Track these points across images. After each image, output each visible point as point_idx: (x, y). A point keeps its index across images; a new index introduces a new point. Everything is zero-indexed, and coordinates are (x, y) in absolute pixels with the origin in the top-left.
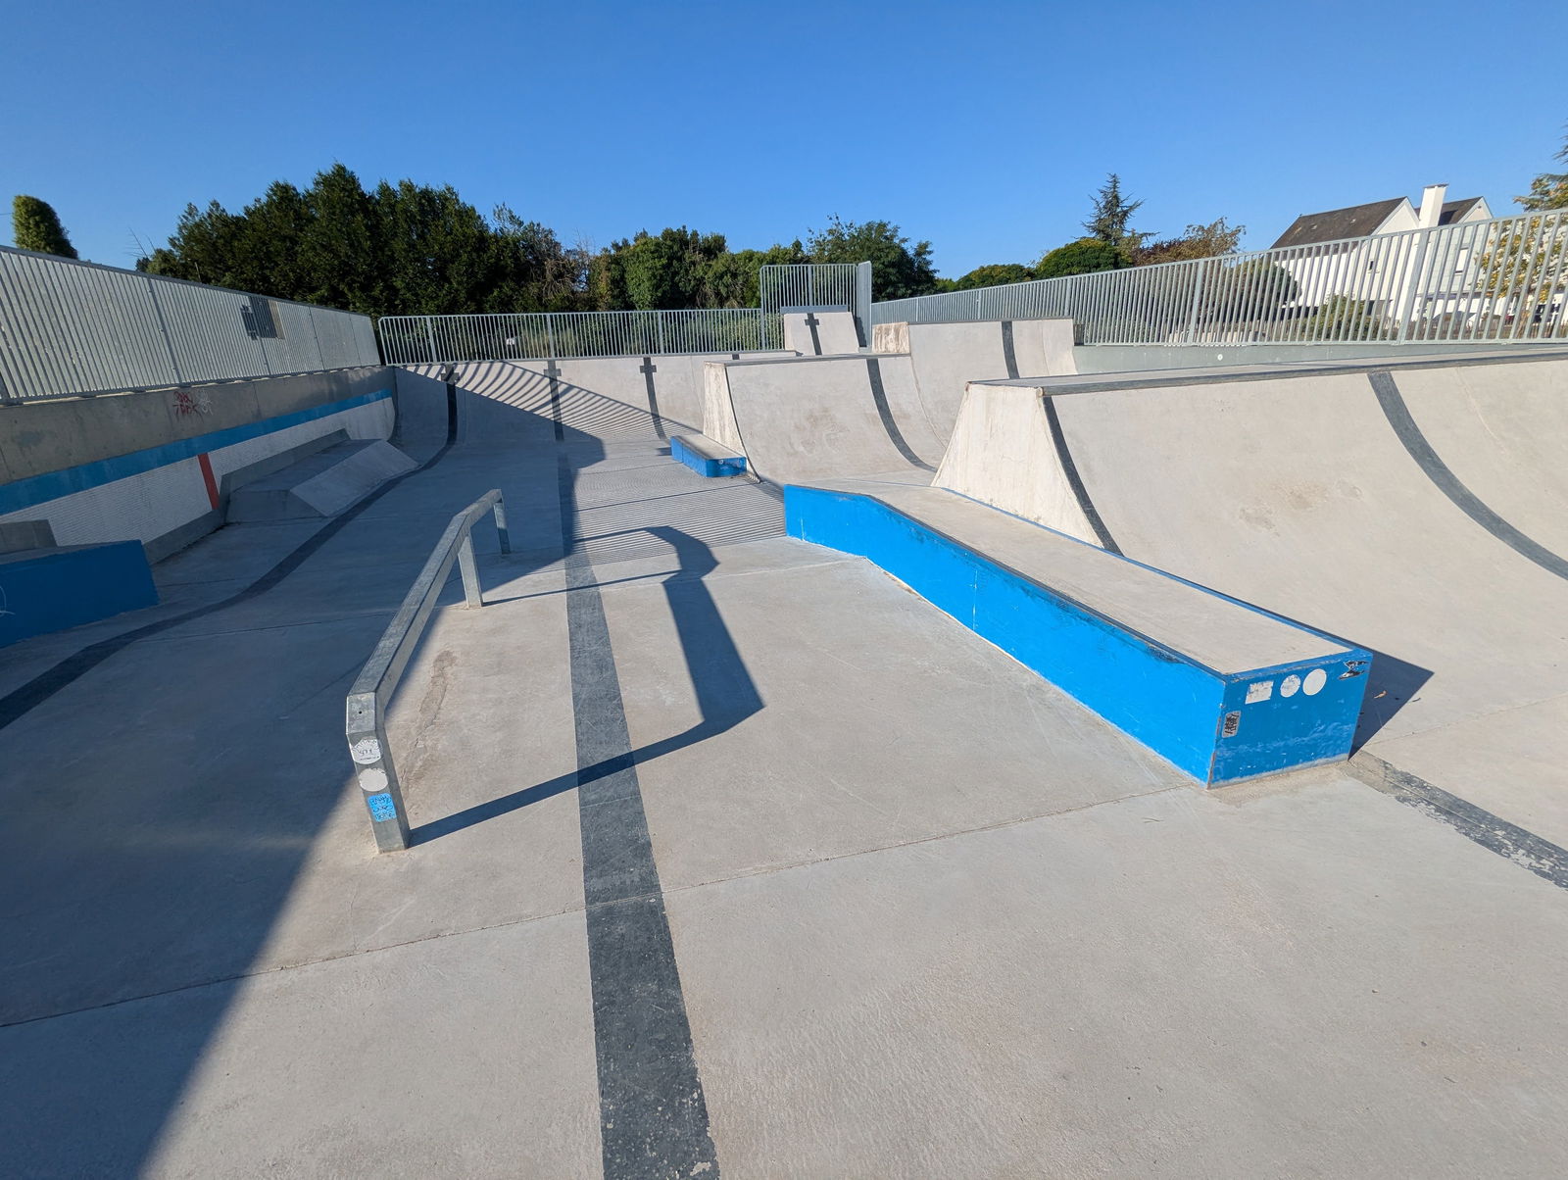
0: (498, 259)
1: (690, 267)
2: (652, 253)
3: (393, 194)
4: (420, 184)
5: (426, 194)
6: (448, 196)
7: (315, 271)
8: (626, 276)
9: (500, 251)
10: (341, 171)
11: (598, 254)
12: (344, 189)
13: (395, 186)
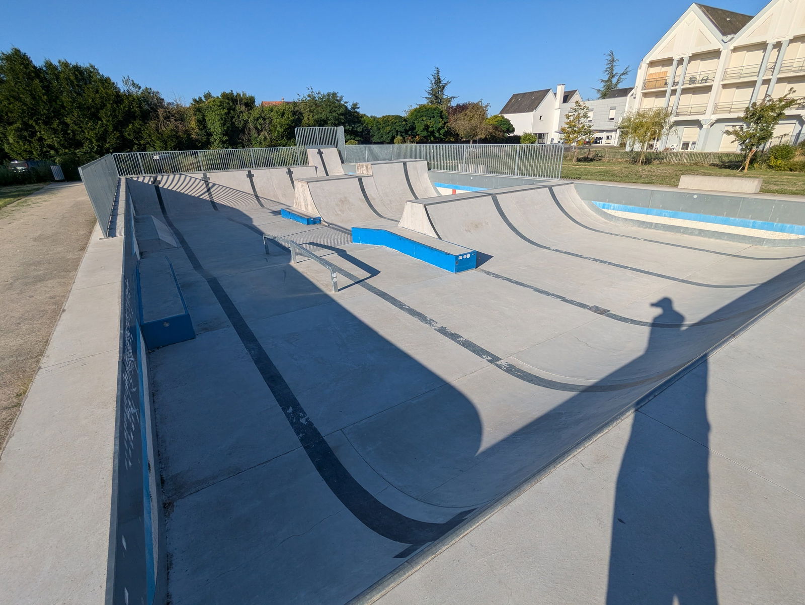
0: (130, 108)
1: (240, 114)
2: (219, 106)
3: (55, 68)
4: (73, 62)
5: (77, 69)
6: (92, 70)
7: (11, 112)
8: (206, 118)
9: (131, 103)
10: (17, 52)
11: (188, 106)
12: (21, 64)
13: (55, 62)
